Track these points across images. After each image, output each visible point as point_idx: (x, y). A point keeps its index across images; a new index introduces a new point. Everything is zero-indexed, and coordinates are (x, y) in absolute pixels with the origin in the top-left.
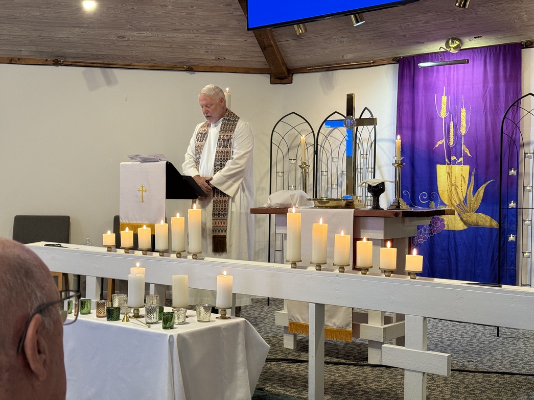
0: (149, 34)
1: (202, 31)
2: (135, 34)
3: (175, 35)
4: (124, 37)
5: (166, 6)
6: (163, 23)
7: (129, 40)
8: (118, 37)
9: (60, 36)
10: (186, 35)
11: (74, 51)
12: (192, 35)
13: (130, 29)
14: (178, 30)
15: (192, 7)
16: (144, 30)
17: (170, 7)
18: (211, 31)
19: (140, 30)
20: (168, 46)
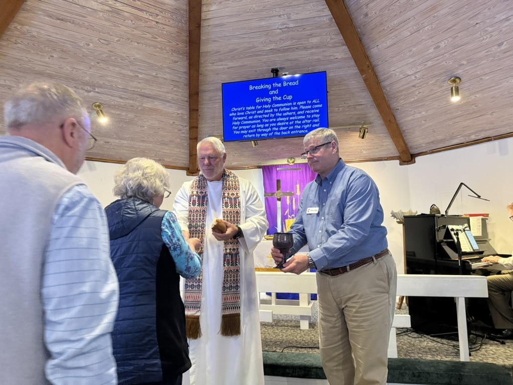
0: (125, 142)
1: (158, 143)
2: (117, 141)
3: (141, 144)
4: (109, 143)
5: (144, 127)
6: (137, 136)
7: (111, 144)
8: (106, 142)
10: (147, 145)
12: (151, 145)
13: (115, 138)
14: (145, 141)
15: (159, 129)
16: (124, 140)
17: (146, 128)
18: (163, 144)
19: (121, 139)
20: (134, 150)
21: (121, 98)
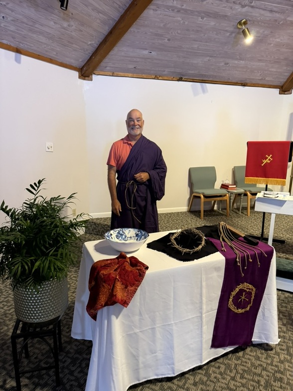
0: (243, 62)
1: (272, 62)
2: (236, 62)
6: (258, 56)
7: (229, 66)
8: (225, 64)
9: (194, 62)
10: (261, 64)
11: (193, 72)
12: (264, 64)
13: (236, 59)
14: (261, 60)
15: (284, 45)
17: (272, 45)
18: (276, 62)
19: (241, 60)
20: (245, 70)
21: (271, 11)
